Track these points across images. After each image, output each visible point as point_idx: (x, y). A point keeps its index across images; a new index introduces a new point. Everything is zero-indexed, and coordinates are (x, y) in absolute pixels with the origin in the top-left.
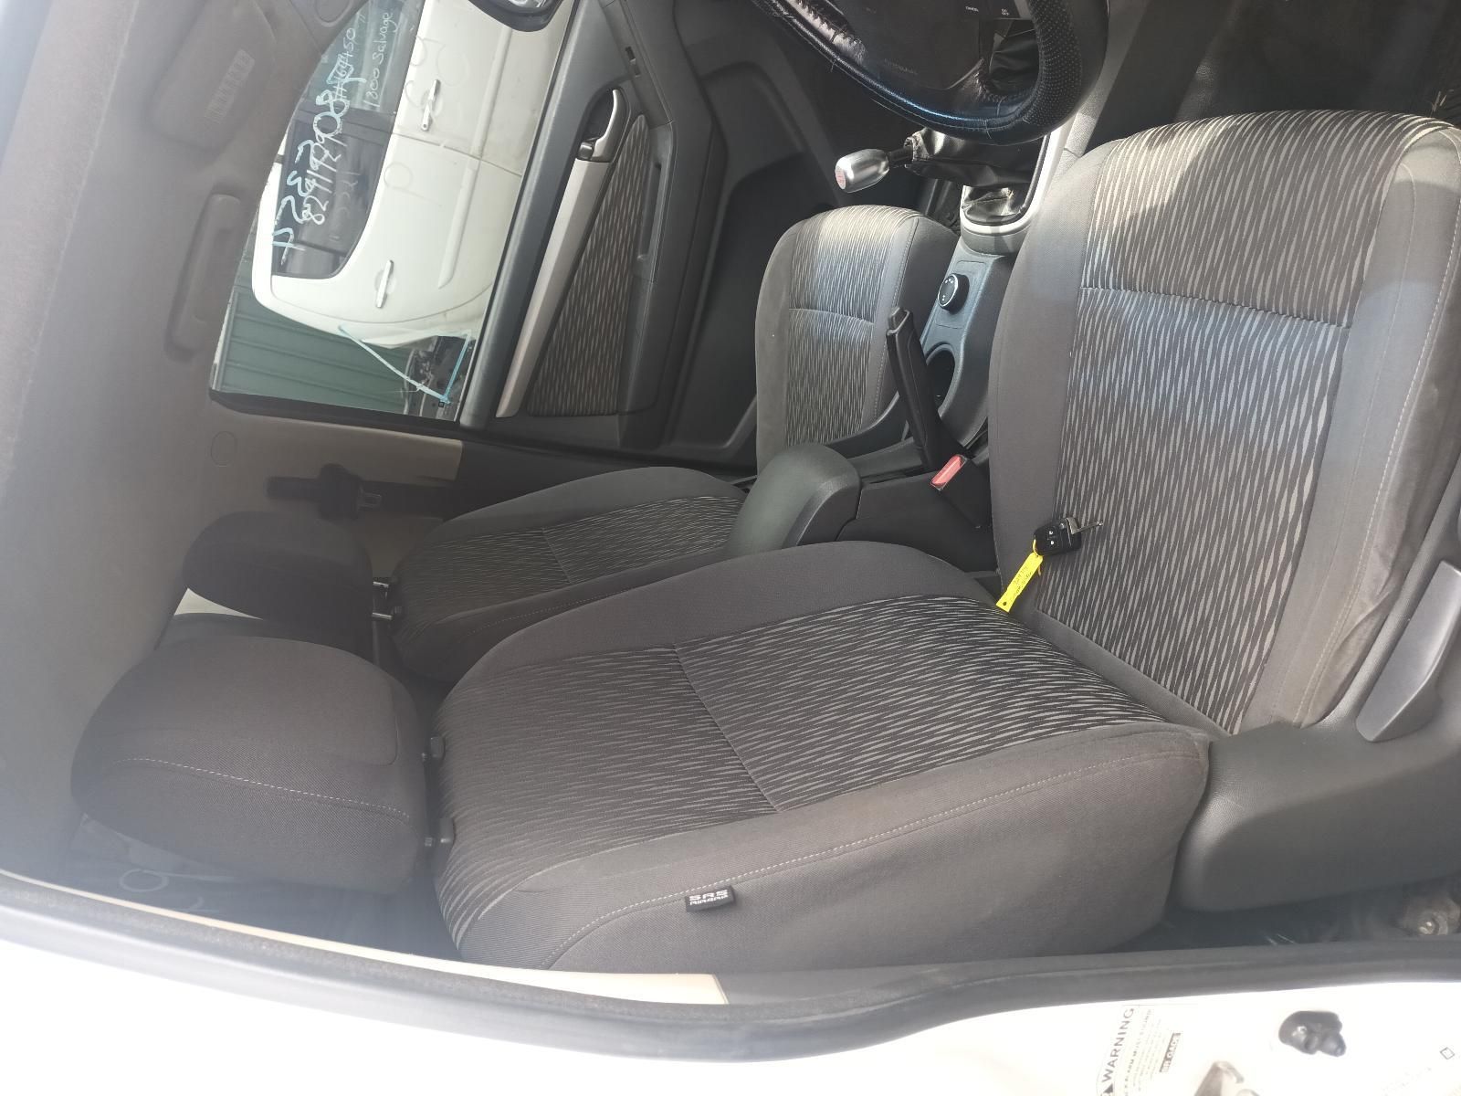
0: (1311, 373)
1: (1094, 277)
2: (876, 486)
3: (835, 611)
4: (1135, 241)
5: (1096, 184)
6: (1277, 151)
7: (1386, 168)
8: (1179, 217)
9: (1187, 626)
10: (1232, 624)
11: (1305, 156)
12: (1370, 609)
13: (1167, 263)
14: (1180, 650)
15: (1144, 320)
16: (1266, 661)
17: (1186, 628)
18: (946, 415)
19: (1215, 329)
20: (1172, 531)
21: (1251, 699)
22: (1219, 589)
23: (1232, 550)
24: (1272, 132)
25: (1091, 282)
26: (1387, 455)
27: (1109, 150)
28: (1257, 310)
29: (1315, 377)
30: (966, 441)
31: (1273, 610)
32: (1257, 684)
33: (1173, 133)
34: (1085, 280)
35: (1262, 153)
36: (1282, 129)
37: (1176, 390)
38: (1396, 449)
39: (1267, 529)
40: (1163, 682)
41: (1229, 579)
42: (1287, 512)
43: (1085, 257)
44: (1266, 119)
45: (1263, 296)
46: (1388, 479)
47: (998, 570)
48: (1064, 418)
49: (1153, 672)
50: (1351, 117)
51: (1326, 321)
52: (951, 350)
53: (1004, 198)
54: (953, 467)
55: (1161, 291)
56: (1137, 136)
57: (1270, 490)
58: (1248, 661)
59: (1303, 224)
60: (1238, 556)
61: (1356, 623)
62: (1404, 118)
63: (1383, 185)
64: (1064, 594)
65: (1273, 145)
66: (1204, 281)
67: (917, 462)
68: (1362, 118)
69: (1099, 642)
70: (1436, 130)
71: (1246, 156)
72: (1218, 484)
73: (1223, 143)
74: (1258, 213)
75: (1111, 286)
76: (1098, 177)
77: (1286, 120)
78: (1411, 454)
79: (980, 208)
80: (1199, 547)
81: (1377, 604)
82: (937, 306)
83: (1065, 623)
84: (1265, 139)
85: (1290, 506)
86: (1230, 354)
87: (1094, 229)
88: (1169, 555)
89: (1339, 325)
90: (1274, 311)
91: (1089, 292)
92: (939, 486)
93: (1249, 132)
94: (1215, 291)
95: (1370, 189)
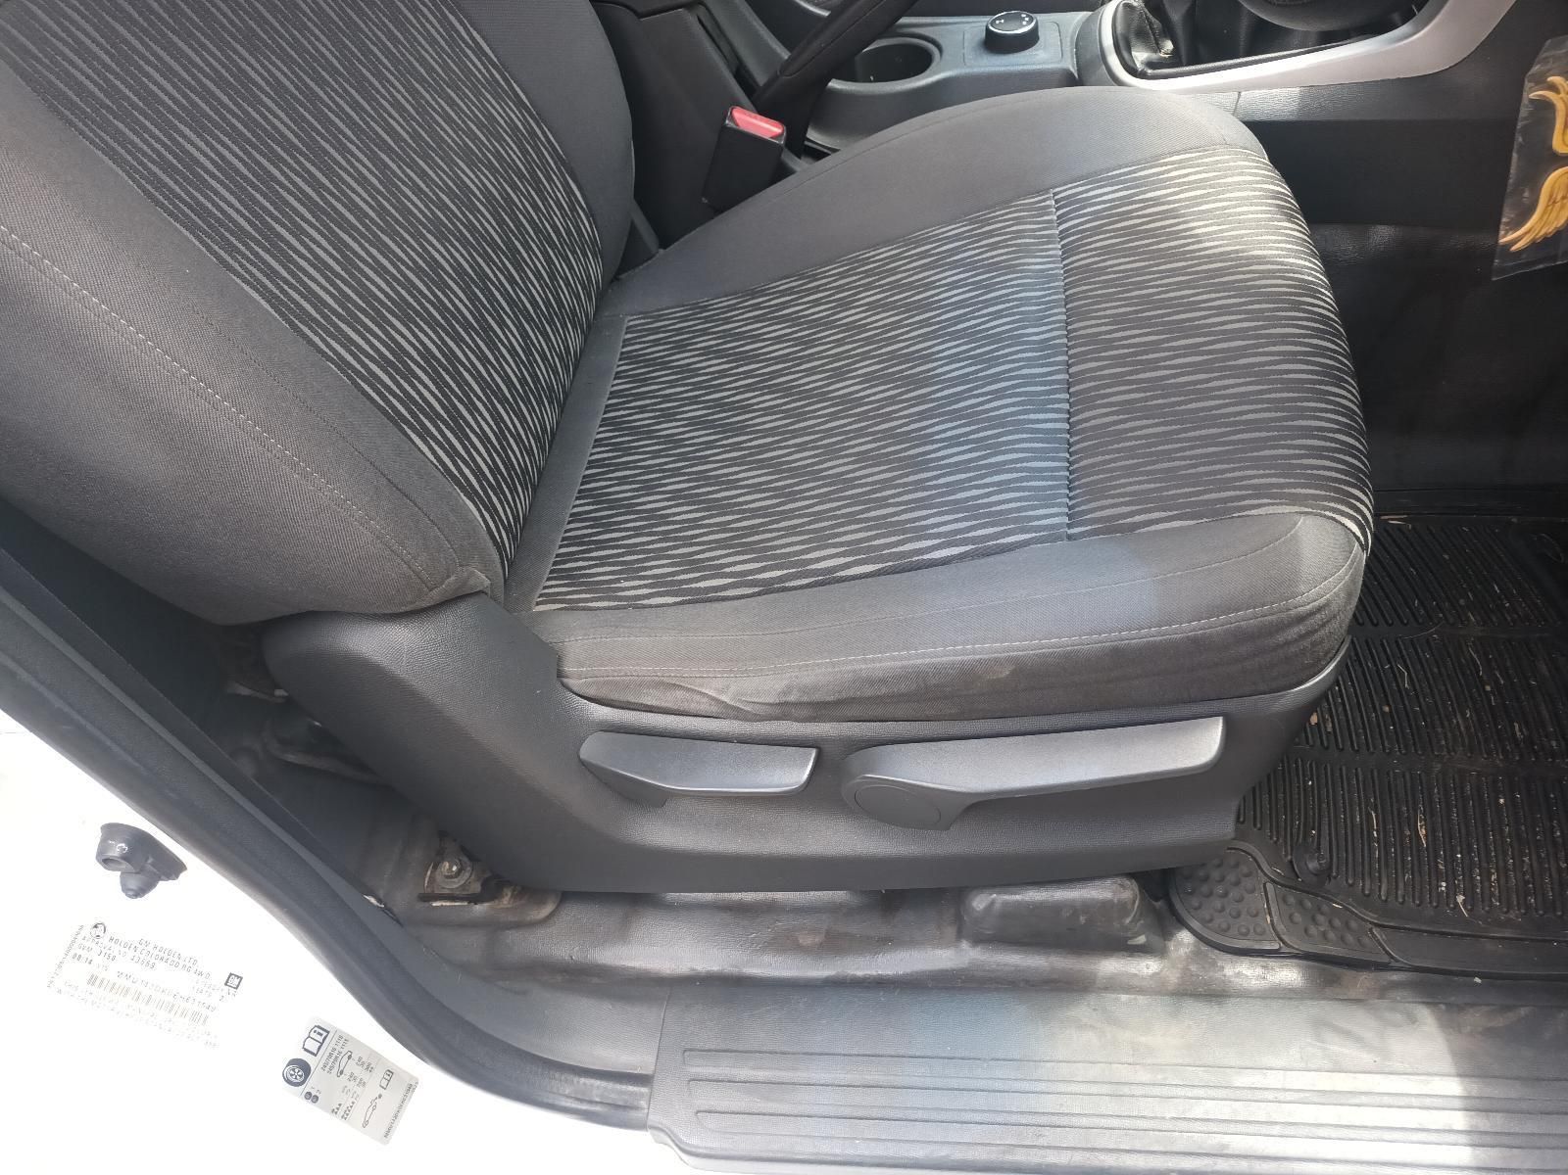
0: (998, 517)
1: (1070, 200)
2: (698, 29)
3: (475, 34)
4: (1129, 232)
5: (1197, 149)
6: (1292, 357)
7: (1294, 500)
8: (1174, 272)
9: (652, 502)
10: (669, 552)
11: (1291, 395)
12: (724, 698)
13: (1107, 284)
14: (623, 506)
15: (1025, 287)
16: (636, 607)
17: (650, 502)
18: (835, 92)
19: (1030, 380)
20: (764, 437)
21: (584, 609)
22: (707, 521)
23: (759, 517)
24: (1315, 341)
25: (1063, 198)
26: (908, 649)
27: (1248, 145)
28: (1069, 419)
29: (993, 524)
30: (814, 135)
31: (699, 590)
32: (605, 608)
33: (1290, 218)
34: (1061, 192)
35: (1284, 339)
36: (1322, 351)
37: (941, 366)
38: (917, 656)
39: (791, 545)
40: (578, 502)
41: (723, 527)
42: (818, 560)
43: (1092, 178)
44: (1331, 326)
45: (1086, 420)
46: (880, 660)
47: (661, 251)
48: (875, 247)
49: (588, 486)
50: (1355, 429)
51: (1070, 508)
52: (933, 65)
53: (1158, 48)
54: (768, 129)
55: (1067, 293)
56: (1276, 174)
57: (842, 530)
58: (631, 587)
59: (1194, 429)
60: (753, 526)
61: (703, 691)
62: (1367, 495)
63: (1269, 504)
64: (656, 343)
65: (1299, 348)
66: (1092, 339)
67: (761, 78)
68: (1357, 444)
69: (608, 408)
70: (1358, 539)
71: (1276, 322)
72: (837, 466)
73: (1289, 286)
74: (1197, 368)
75: (1061, 228)
76: (1205, 147)
77: (1335, 351)
78: (920, 674)
79: (1136, 16)
80: (753, 477)
81: (732, 703)
82: (987, 19)
83: (620, 360)
84: (1305, 336)
85: (827, 560)
86: (1002, 411)
87: (1134, 172)
88: (735, 447)
89: (1069, 526)
90: (1072, 440)
91: (1048, 203)
92: (732, 119)
93: (1309, 312)
94: (1081, 358)
95: (1260, 492)
